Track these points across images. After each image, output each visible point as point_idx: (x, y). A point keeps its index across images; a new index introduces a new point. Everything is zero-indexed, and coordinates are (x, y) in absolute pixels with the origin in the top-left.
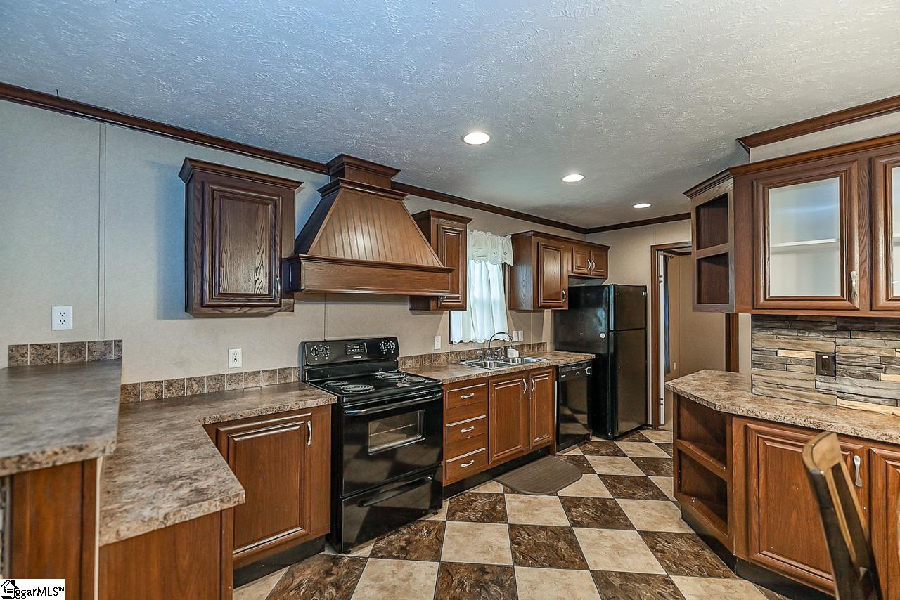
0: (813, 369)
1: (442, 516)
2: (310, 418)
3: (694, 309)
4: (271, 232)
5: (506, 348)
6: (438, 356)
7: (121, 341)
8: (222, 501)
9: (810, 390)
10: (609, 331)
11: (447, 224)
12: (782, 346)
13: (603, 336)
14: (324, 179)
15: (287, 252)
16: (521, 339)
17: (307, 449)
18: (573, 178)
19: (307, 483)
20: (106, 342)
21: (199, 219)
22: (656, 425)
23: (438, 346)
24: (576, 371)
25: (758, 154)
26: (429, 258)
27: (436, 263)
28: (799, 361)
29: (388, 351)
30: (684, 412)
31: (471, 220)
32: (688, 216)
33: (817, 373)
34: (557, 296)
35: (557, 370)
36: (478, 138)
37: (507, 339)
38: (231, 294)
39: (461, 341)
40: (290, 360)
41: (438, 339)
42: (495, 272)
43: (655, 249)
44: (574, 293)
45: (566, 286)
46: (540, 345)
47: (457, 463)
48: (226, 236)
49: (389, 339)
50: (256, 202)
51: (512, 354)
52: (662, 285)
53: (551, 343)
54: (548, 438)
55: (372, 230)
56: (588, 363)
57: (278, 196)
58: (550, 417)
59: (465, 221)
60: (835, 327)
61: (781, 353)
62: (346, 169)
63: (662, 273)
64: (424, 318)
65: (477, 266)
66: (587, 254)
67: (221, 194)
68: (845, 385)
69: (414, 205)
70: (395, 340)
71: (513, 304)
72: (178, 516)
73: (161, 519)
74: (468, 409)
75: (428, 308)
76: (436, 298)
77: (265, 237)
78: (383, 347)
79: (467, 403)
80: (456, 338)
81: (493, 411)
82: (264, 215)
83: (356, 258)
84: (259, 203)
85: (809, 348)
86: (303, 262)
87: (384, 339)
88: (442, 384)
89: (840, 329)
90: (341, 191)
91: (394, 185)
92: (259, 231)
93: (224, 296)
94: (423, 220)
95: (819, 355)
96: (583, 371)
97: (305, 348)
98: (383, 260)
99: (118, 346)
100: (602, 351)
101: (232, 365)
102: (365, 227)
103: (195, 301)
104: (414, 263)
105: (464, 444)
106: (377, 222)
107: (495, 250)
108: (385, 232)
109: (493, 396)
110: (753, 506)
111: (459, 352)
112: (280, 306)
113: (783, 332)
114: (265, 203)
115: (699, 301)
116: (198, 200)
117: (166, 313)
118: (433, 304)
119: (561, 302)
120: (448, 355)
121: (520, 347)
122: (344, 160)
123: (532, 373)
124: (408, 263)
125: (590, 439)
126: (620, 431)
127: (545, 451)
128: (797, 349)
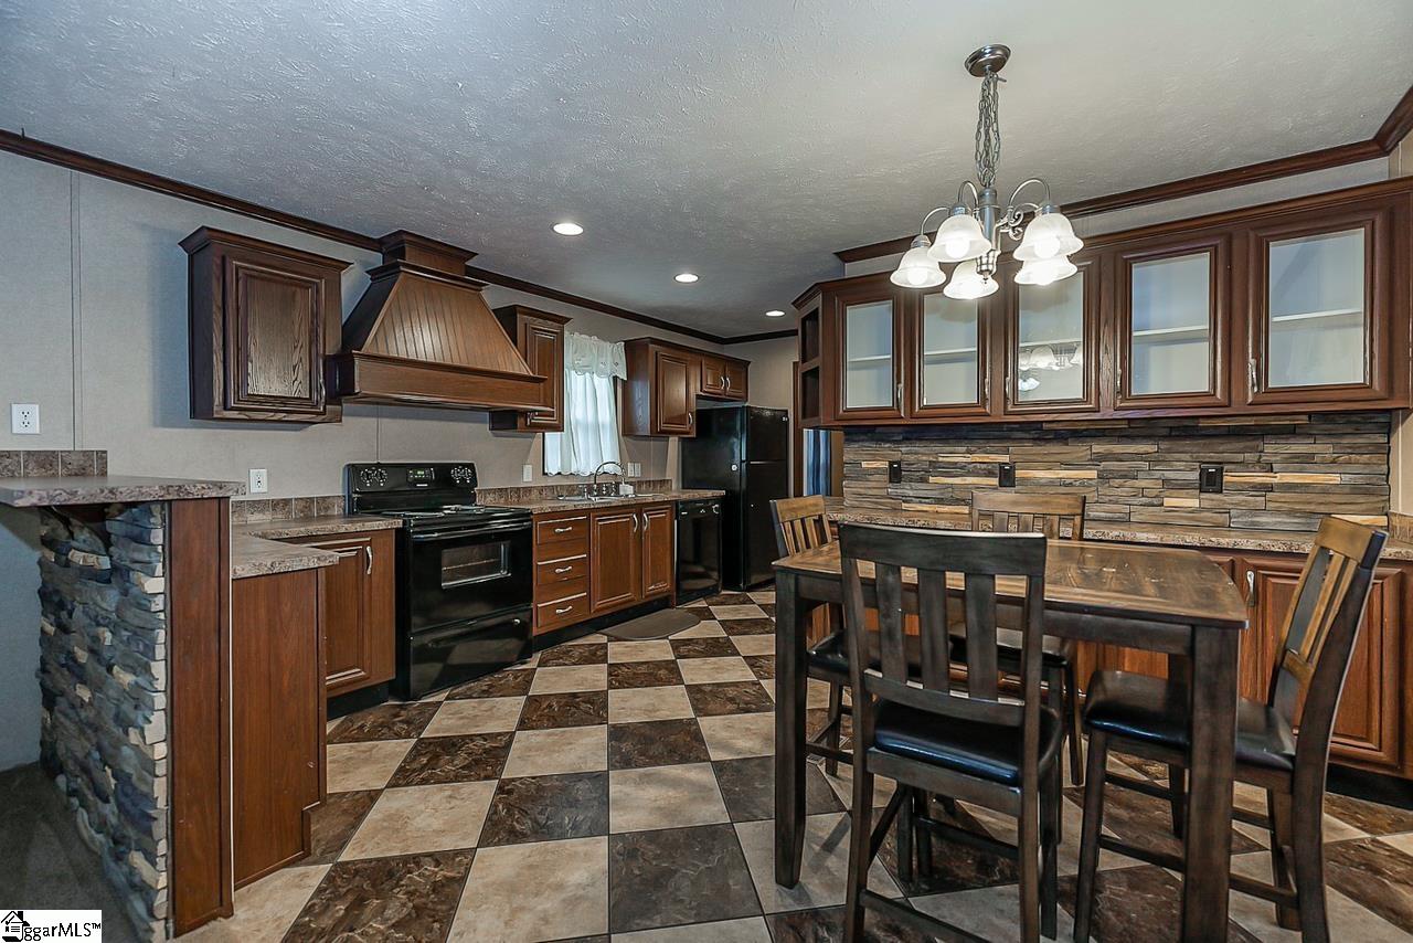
0: (886, 477)
1: (533, 663)
2: (370, 543)
4: (312, 322)
5: (617, 484)
6: (528, 490)
7: (105, 452)
8: (319, 559)
9: (883, 497)
10: (742, 462)
11: (538, 323)
12: (865, 457)
13: (734, 468)
14: (376, 259)
15: (332, 345)
16: (638, 474)
17: (366, 580)
18: (687, 278)
19: (367, 619)
20: (85, 452)
21: (220, 304)
23: (528, 477)
24: (702, 508)
25: (854, 269)
26: (513, 362)
27: (524, 370)
28: (877, 471)
29: (463, 480)
31: (568, 320)
32: (794, 333)
33: (890, 482)
34: (682, 419)
35: (677, 506)
36: (568, 229)
37: (619, 471)
38: (261, 396)
39: (559, 473)
40: (333, 486)
41: (528, 469)
42: (604, 386)
44: (702, 416)
45: (694, 407)
46: (663, 482)
47: (550, 608)
48: (254, 324)
49: (464, 465)
50: (292, 285)
51: (624, 490)
53: (678, 480)
54: (665, 586)
55: (442, 326)
56: (716, 500)
57: (320, 278)
58: (668, 560)
59: (563, 320)
60: (901, 438)
61: (864, 465)
62: (407, 249)
64: (509, 442)
65: (580, 378)
67: (248, 272)
68: (907, 489)
69: (495, 297)
70: (471, 466)
71: (627, 428)
72: (282, 565)
73: (269, 565)
74: (564, 545)
75: (514, 427)
76: (525, 413)
77: (305, 329)
78: (456, 475)
79: (562, 538)
80: (553, 466)
81: (596, 550)
82: (304, 300)
83: (422, 358)
84: (296, 285)
85: (883, 458)
86: (357, 362)
87: (457, 465)
88: (531, 513)
89: (906, 439)
90: (401, 276)
91: (470, 271)
92: (297, 320)
93: (254, 398)
94: (507, 317)
95: (891, 464)
96: (709, 509)
97: (354, 471)
98: (457, 363)
99: (102, 458)
100: (733, 487)
101: (254, 489)
102: (433, 322)
103: (216, 403)
104: (495, 368)
105: (560, 585)
106: (448, 318)
107: (603, 360)
108: (458, 327)
109: (596, 532)
111: (557, 486)
112: (324, 413)
113: (867, 444)
114: (305, 286)
116: (218, 280)
117: (165, 419)
118: (520, 421)
119: (686, 428)
120: (541, 490)
121: (637, 484)
122: (405, 237)
123: (644, 509)
124: (488, 367)
125: (718, 592)
126: (753, 582)
127: (662, 603)
128: (874, 460)
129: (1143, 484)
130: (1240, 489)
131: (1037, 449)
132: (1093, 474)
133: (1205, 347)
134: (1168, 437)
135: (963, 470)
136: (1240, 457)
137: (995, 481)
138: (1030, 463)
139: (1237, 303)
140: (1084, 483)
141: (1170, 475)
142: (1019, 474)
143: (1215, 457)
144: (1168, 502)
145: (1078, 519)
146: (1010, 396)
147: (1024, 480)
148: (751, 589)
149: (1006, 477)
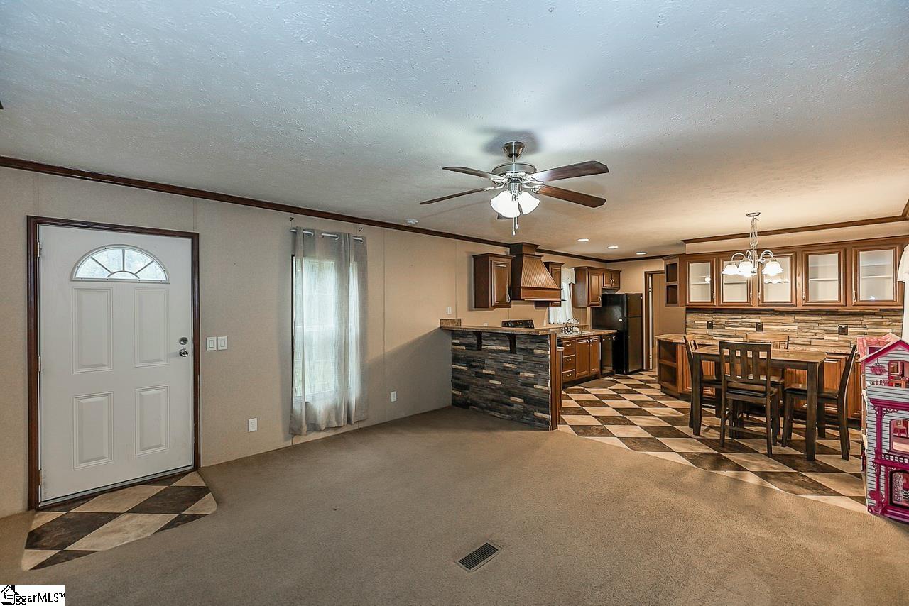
0: (706, 327)
3: (666, 306)
5: (573, 327)
7: (461, 319)
9: (705, 333)
10: (624, 317)
12: (696, 319)
13: (621, 320)
16: (578, 322)
22: (648, 369)
23: (545, 324)
24: (608, 338)
25: (689, 248)
26: (551, 284)
28: (702, 324)
30: (662, 348)
31: (563, 263)
33: (708, 328)
34: (595, 299)
35: (598, 337)
37: (573, 322)
39: (554, 323)
41: (545, 322)
43: (647, 274)
44: (604, 297)
45: (600, 294)
46: (586, 326)
47: (566, 374)
51: (575, 329)
52: (650, 293)
53: (591, 325)
54: (595, 370)
56: (614, 334)
58: (598, 359)
60: (712, 312)
61: (696, 322)
62: (523, 248)
63: (650, 287)
64: (541, 311)
66: (610, 275)
68: (715, 332)
69: (546, 258)
70: (532, 320)
71: (574, 304)
74: (569, 351)
76: (552, 302)
79: (568, 348)
80: (551, 321)
81: (577, 353)
83: (533, 286)
85: (705, 319)
86: (521, 290)
87: (529, 320)
89: (714, 313)
90: (524, 258)
95: (708, 322)
96: (611, 338)
98: (541, 287)
100: (620, 329)
105: (568, 366)
107: (568, 277)
109: (577, 347)
110: (685, 373)
112: (509, 305)
113: (697, 314)
115: (668, 302)
117: (470, 310)
119: (597, 303)
121: (578, 326)
123: (586, 338)
125: (614, 375)
126: (630, 371)
127: (596, 377)
128: (701, 320)
129: (816, 331)
130: (854, 334)
131: (772, 318)
132: (796, 327)
133: (837, 283)
134: (826, 315)
135: (741, 325)
136: (854, 323)
137: (755, 329)
138: (769, 323)
139: (848, 271)
140: (792, 331)
141: (826, 328)
142: (764, 327)
143: (844, 322)
144: (826, 338)
145: (786, 343)
146: (760, 299)
147: (767, 330)
148: (631, 373)
149: (759, 328)
